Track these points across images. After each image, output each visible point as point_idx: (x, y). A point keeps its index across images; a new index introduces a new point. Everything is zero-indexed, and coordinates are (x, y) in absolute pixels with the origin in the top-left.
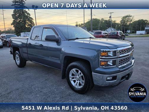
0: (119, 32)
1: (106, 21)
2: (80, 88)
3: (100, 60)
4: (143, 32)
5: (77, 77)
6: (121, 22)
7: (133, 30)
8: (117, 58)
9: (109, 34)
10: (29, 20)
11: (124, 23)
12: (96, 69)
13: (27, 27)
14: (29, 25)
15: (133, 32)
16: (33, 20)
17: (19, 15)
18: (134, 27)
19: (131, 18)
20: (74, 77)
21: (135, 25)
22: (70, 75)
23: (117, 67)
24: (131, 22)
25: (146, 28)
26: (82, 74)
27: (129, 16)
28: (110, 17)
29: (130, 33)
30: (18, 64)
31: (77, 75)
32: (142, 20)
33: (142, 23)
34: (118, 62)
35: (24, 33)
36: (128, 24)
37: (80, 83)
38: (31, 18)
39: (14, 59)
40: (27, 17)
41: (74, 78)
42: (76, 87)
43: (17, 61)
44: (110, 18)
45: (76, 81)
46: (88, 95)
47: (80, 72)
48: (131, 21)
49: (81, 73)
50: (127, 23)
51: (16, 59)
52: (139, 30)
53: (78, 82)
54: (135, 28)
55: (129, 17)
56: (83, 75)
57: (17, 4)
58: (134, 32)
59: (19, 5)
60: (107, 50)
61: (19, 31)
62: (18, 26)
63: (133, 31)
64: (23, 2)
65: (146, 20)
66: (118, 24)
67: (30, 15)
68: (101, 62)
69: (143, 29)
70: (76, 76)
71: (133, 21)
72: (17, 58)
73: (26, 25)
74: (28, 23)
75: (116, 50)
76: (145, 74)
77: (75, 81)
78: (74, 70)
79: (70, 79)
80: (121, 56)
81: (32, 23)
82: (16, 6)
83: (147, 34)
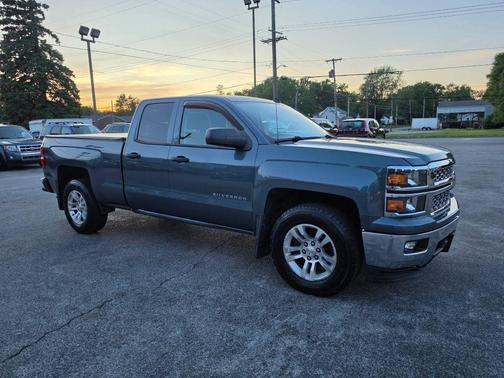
0: (368, 120)
1: (316, 85)
2: (322, 280)
3: (387, 195)
4: (433, 122)
5: (310, 248)
6: (364, 89)
7: (400, 114)
8: (428, 190)
9: (336, 127)
10: (57, 76)
11: (373, 92)
12: (375, 222)
13: (50, 99)
14: (57, 94)
15: (401, 123)
16: (72, 78)
17: (21, 58)
18: (403, 107)
19: (394, 77)
20: (300, 249)
21: (407, 100)
22: (287, 245)
23: (428, 214)
24: (395, 91)
25: (440, 111)
26: (328, 239)
27: (389, 72)
28: (332, 74)
29: (393, 124)
30: (79, 223)
31: (309, 243)
32: (427, 85)
33: (428, 94)
34: (429, 202)
35: (41, 121)
36: (385, 96)
37: (318, 264)
38: (66, 70)
39: (61, 208)
40: (51, 65)
41: (298, 252)
42: (307, 278)
43: (71, 213)
44: (330, 76)
45: (307, 262)
46: (343, 299)
47: (320, 232)
48: (395, 85)
49: (323, 237)
50: (382, 95)
51: (70, 207)
52: (420, 116)
53: (314, 262)
54: (408, 109)
55: (390, 75)
56: (330, 240)
57: (14, 18)
58: (404, 122)
59: (23, 22)
60: (403, 168)
61: (22, 113)
62: (17, 98)
63: (401, 118)
64: (35, 12)
65: (438, 86)
66: (353, 97)
67: (62, 60)
68: (389, 201)
69: (431, 114)
70: (305, 248)
71: (399, 88)
72: (74, 201)
73: (48, 95)
74: (54, 87)
75: (425, 168)
76: (475, 240)
77: (300, 262)
78: (300, 227)
79: (287, 255)
80: (437, 184)
81: (68, 88)
82: (10, 25)
83: (444, 127)
